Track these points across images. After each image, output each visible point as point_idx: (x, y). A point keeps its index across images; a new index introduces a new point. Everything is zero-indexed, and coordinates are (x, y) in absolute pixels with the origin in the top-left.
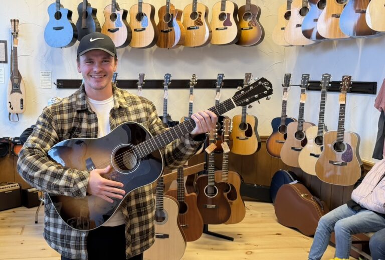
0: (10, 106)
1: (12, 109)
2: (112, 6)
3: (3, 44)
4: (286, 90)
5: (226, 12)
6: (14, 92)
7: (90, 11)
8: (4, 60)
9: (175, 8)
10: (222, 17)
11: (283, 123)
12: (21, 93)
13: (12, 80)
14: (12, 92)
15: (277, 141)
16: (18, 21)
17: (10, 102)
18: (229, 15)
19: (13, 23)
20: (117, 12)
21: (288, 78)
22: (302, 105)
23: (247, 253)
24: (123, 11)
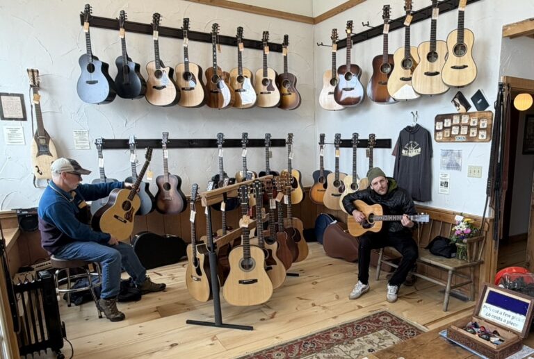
0: (38, 171)
1: (41, 174)
2: (156, 63)
3: (19, 98)
4: (322, 147)
5: (268, 78)
6: (42, 154)
7: (132, 67)
8: (22, 117)
9: (222, 71)
10: (265, 82)
11: (321, 175)
12: (51, 155)
13: (37, 140)
14: (39, 154)
15: (318, 190)
16: (38, 72)
17: (37, 167)
18: (271, 81)
19: (31, 73)
20: (162, 69)
21: (322, 137)
22: (337, 159)
23: (313, 283)
24: (169, 68)
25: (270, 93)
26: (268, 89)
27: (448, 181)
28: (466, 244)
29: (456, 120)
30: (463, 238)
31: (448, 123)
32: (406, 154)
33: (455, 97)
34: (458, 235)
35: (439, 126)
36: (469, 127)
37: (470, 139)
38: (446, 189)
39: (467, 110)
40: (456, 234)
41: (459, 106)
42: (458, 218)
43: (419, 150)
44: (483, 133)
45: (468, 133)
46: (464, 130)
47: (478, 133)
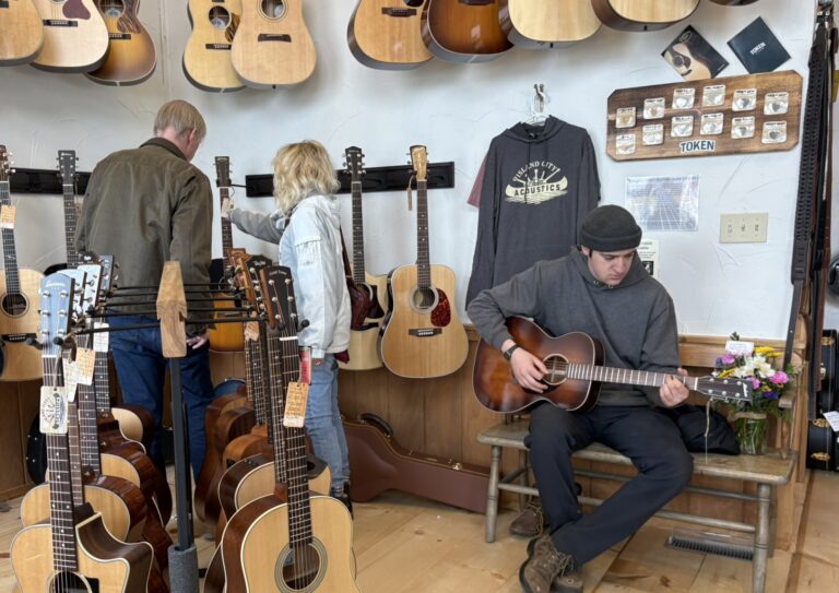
25: (75, 24)
26: (66, 11)
27: (653, 258)
29: (683, 101)
30: (769, 395)
31: (653, 108)
32: (521, 198)
33: (676, 42)
35: (625, 117)
36: (729, 115)
37: (728, 147)
39: (715, 72)
41: (688, 63)
42: (737, 347)
43: (564, 183)
44: (780, 128)
45: (727, 131)
46: (712, 125)
47: (759, 129)
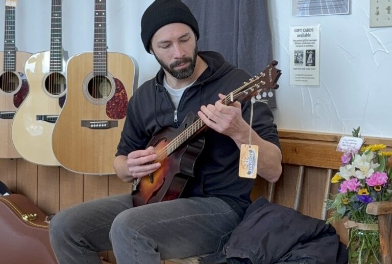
27: (316, 47)
28: (375, 218)
30: (367, 200)
34: (350, 193)
38: (310, 71)
40: (343, 191)
42: (348, 144)
